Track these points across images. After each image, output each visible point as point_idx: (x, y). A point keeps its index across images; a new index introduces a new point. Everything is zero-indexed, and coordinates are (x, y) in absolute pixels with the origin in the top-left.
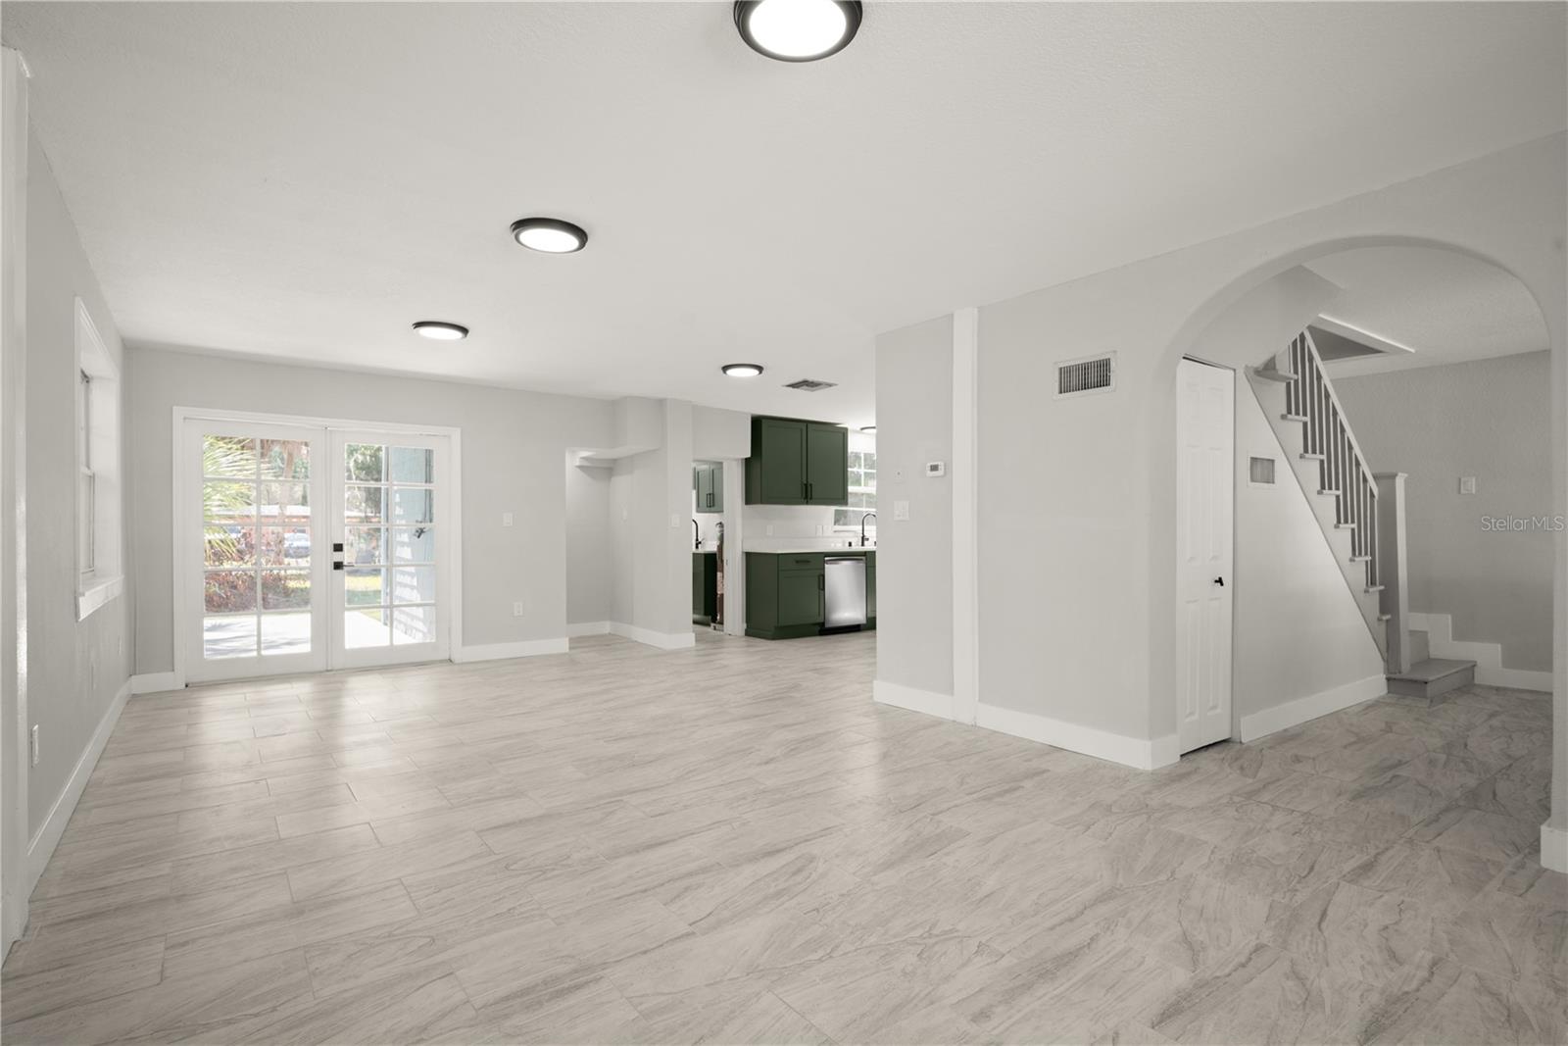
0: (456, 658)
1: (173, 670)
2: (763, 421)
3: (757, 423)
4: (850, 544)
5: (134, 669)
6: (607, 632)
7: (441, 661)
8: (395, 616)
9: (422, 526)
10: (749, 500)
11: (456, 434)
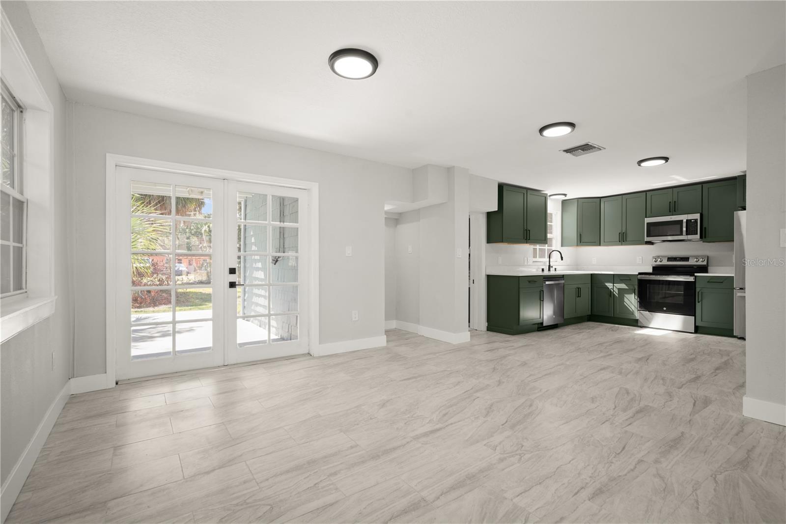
0: (315, 353)
1: (106, 373)
2: (504, 186)
3: (501, 187)
4: (543, 270)
5: (71, 373)
6: (394, 327)
7: (304, 355)
8: (271, 324)
9: (278, 254)
10: (489, 241)
11: (315, 187)
